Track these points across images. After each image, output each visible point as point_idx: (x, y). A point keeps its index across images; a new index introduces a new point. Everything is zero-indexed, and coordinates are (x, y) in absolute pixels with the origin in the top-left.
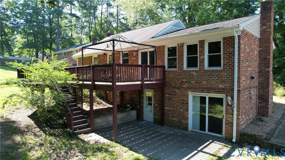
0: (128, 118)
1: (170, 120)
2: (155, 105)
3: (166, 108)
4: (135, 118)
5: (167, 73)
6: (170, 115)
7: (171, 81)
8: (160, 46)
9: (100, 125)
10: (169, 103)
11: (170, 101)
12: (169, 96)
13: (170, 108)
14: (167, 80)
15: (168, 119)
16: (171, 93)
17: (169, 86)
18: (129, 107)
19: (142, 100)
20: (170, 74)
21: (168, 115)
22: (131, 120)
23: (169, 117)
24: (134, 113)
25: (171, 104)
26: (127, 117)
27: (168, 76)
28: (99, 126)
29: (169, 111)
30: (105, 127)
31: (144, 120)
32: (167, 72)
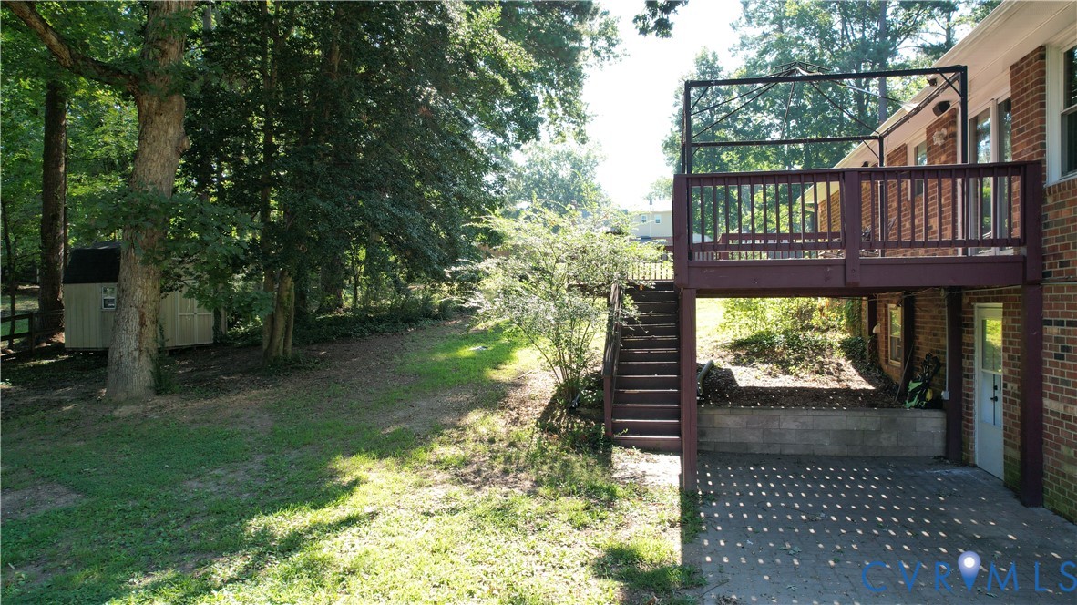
0: (887, 440)
1: (1063, 475)
2: (1009, 385)
3: (1048, 404)
4: (938, 446)
5: (1050, 201)
6: (1064, 449)
7: (1066, 247)
8: (1022, 60)
9: (733, 439)
10: (1062, 374)
11: (1063, 366)
12: (1063, 332)
13: (1065, 407)
14: (1051, 241)
15: (1058, 473)
16: (1068, 315)
17: (1060, 273)
18: (915, 391)
19: (965, 363)
20: (1063, 205)
21: (1058, 448)
22: (904, 454)
23: (1062, 457)
24: (932, 423)
25: (1067, 383)
26: (885, 436)
27: (1057, 215)
28: (728, 440)
29: (1060, 424)
30: (757, 450)
31: (975, 466)
32: (1050, 193)
